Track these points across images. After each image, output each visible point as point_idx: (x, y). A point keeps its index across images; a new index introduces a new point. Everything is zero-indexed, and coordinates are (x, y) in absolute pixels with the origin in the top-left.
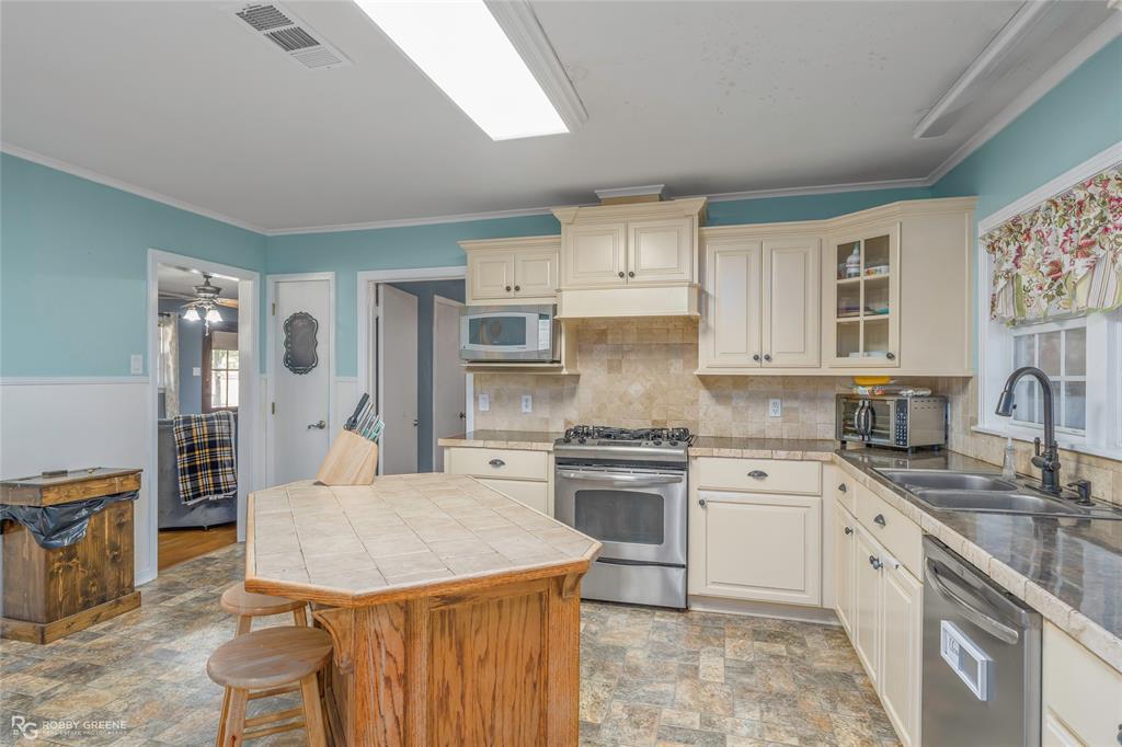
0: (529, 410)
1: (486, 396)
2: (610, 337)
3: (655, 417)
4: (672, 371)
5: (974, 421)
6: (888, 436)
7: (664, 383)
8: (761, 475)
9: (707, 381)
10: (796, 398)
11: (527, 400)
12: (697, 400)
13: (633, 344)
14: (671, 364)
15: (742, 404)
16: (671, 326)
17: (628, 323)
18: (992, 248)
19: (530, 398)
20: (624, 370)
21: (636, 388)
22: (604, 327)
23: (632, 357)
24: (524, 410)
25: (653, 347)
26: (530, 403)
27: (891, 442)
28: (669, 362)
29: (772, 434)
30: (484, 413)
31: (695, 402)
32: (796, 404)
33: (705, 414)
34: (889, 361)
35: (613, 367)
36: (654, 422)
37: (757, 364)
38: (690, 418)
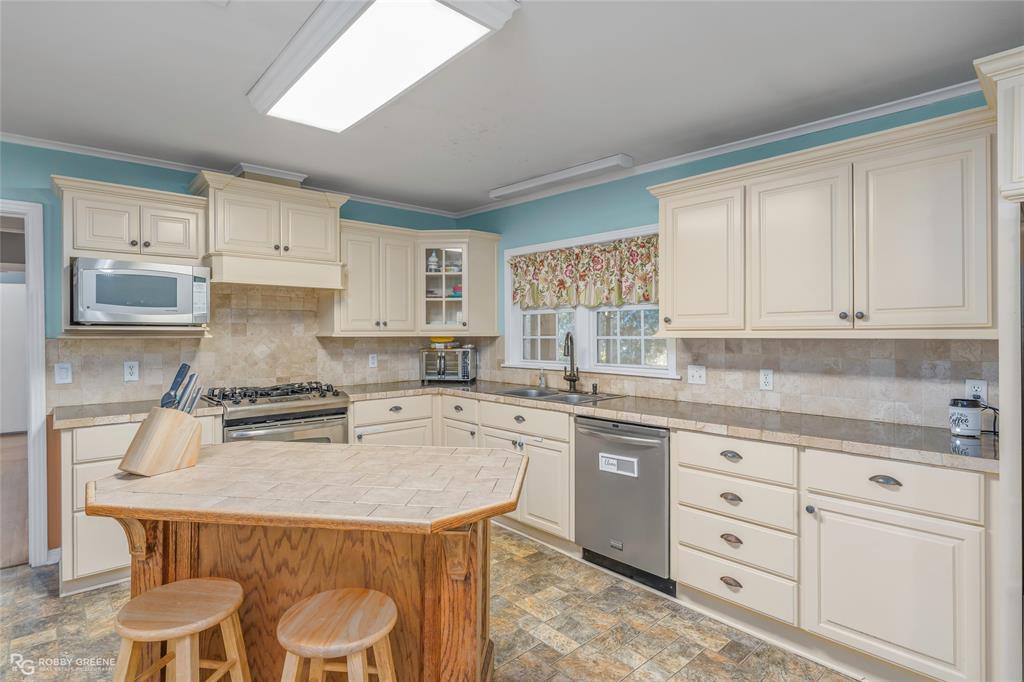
0: (135, 377)
1: (68, 366)
2: (234, 302)
3: (279, 374)
4: (295, 334)
5: (503, 361)
6: (457, 374)
7: (287, 344)
8: (397, 409)
9: (324, 341)
10: (386, 353)
11: (131, 368)
12: (316, 358)
13: (258, 310)
14: (294, 328)
15: (350, 359)
16: (293, 295)
17: (250, 290)
18: (515, 266)
19: (136, 364)
20: (248, 333)
21: (261, 350)
22: (228, 292)
23: (257, 321)
24: (127, 377)
25: (278, 312)
26: (136, 370)
27: (460, 377)
28: (292, 325)
29: (371, 380)
30: (64, 386)
31: (314, 359)
32: (385, 357)
33: (322, 369)
34: (463, 327)
35: (237, 331)
36: (278, 379)
37: (377, 328)
38: (311, 374)
